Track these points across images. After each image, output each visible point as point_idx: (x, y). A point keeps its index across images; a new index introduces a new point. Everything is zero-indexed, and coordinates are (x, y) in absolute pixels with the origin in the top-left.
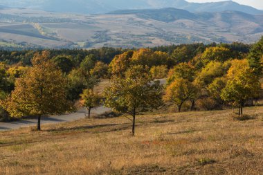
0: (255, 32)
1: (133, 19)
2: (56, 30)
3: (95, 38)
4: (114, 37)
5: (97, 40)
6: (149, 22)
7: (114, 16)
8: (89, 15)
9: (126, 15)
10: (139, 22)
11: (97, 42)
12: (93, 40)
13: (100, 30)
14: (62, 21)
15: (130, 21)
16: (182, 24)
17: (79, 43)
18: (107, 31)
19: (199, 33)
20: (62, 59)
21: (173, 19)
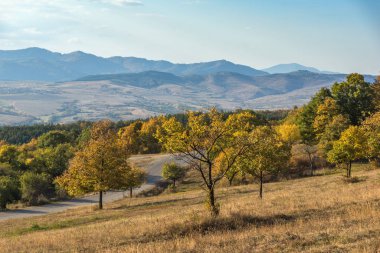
0: (256, 97)
1: (106, 86)
2: (13, 103)
3: (61, 111)
4: (84, 109)
5: (65, 112)
6: (127, 89)
7: (83, 83)
8: (52, 83)
9: (98, 82)
10: (115, 89)
11: (64, 116)
12: (60, 114)
13: (67, 100)
14: (20, 91)
15: (104, 88)
16: (167, 90)
17: (42, 118)
18: (76, 101)
19: (187, 100)
20: (55, 134)
21: (157, 85)
